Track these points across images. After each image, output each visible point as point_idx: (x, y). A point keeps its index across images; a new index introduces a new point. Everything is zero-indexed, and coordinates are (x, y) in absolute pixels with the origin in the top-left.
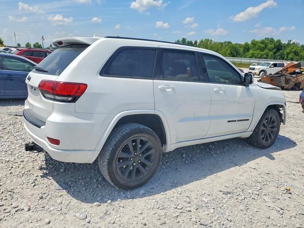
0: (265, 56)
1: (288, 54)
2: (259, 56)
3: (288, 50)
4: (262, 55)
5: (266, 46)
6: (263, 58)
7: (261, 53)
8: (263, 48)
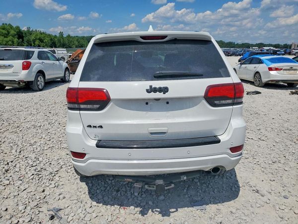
0: (10, 43)
1: (34, 41)
2: (4, 43)
3: (33, 37)
4: (7, 42)
5: (9, 33)
6: (9, 45)
7: (5, 39)
8: (6, 34)
